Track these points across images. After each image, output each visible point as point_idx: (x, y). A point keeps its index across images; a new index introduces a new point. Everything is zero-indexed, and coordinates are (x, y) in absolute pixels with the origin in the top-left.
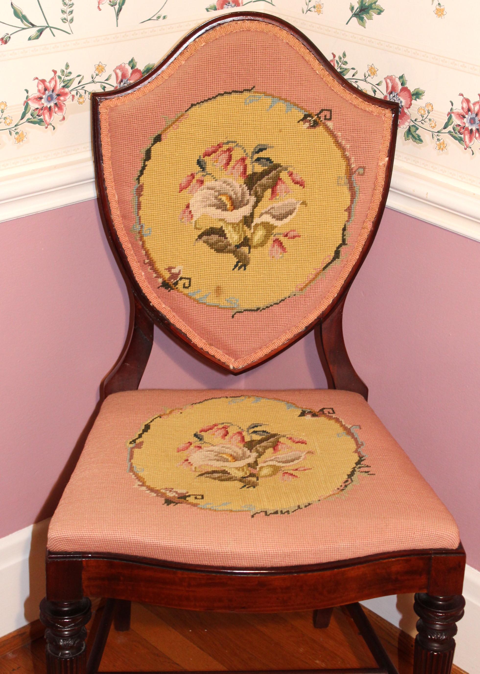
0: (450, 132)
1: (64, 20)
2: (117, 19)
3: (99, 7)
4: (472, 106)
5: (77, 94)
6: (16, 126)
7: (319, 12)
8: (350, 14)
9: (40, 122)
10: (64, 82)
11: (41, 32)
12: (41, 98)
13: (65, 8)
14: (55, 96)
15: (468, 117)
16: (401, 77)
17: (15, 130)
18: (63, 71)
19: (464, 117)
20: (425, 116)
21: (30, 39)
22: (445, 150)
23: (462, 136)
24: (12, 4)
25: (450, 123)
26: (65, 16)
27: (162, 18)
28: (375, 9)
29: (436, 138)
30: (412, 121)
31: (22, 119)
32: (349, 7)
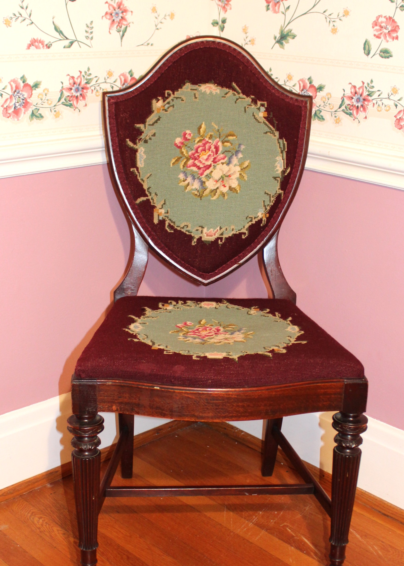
0: (343, 110)
1: (87, 38)
2: (121, 41)
3: (109, 32)
4: (357, 90)
5: (95, 89)
6: (55, 106)
7: (253, 44)
8: (274, 42)
9: (71, 106)
10: (86, 79)
11: (72, 43)
12: (71, 89)
13: (88, 29)
14: (80, 89)
15: (355, 98)
16: (309, 79)
17: (54, 109)
18: (86, 72)
19: (352, 98)
20: (326, 102)
21: (64, 47)
22: (340, 123)
23: (352, 111)
24: (53, 22)
25: (343, 104)
26: (87, 35)
27: (150, 44)
28: (291, 35)
29: (333, 116)
30: (318, 107)
31: (59, 101)
32: (273, 37)
